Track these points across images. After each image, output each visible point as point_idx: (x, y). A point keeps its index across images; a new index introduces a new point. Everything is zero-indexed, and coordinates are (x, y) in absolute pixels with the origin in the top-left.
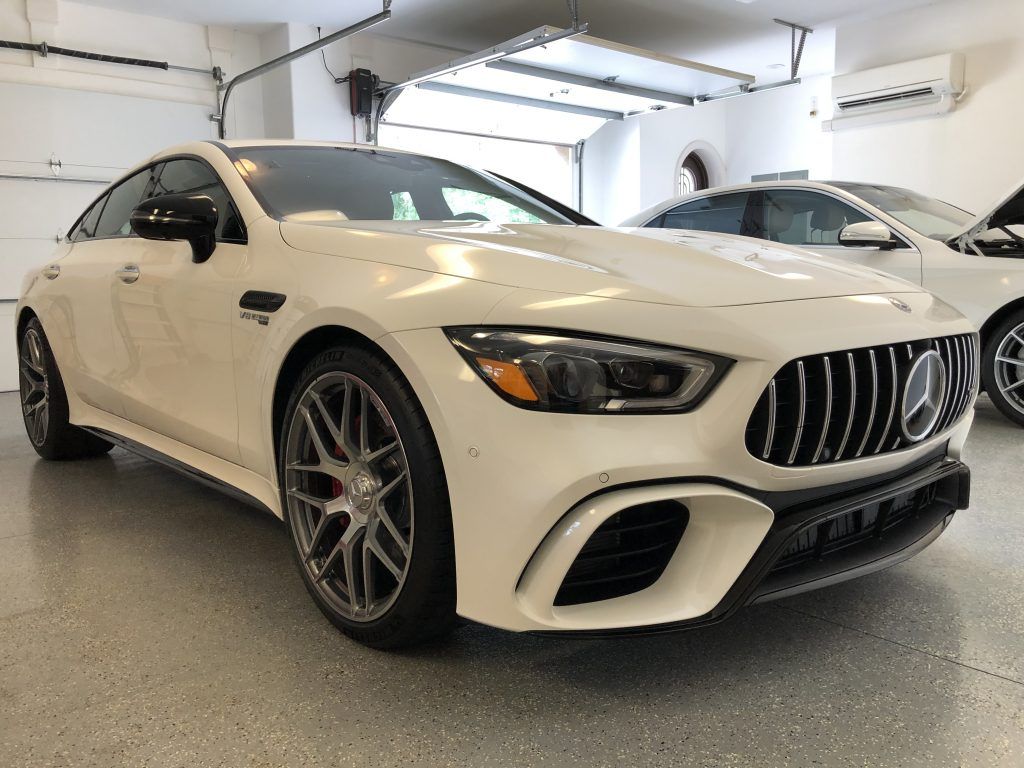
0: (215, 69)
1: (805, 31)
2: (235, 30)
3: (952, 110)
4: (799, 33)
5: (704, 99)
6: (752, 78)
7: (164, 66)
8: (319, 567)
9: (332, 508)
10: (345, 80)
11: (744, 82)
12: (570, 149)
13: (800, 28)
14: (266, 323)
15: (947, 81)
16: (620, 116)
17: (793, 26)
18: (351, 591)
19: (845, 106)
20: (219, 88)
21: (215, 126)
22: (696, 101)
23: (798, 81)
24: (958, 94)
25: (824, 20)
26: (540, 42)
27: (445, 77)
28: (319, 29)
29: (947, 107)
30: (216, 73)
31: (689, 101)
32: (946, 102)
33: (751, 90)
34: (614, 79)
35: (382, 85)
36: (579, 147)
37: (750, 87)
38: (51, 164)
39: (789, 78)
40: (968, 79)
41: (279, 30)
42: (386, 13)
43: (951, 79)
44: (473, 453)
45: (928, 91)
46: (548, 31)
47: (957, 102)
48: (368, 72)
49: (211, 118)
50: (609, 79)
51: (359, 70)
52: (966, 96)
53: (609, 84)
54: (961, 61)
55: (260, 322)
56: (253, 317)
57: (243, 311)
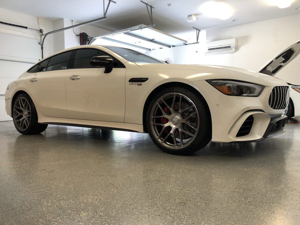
0: (40, 30)
1: (199, 31)
2: (46, 19)
3: (235, 52)
4: (198, 31)
5: (174, 46)
6: (187, 42)
7: (26, 28)
9: (166, 125)
10: (79, 35)
11: (184, 42)
13: (198, 30)
14: (141, 85)
15: (234, 45)
16: (150, 50)
17: (197, 29)
18: (175, 143)
19: (210, 49)
20: (41, 35)
21: (40, 46)
22: (171, 47)
23: (198, 43)
24: (236, 48)
25: (204, 28)
26: (141, 28)
27: (110, 36)
28: (72, 21)
29: (234, 51)
30: (41, 31)
31: (170, 47)
32: (234, 50)
33: (186, 45)
34: (154, 39)
35: (89, 38)
37: (186, 44)
39: (196, 42)
40: (238, 45)
41: (61, 20)
42: (104, 17)
43: (235, 44)
44: (218, 105)
45: (230, 47)
46: (144, 26)
47: (236, 50)
48: (86, 34)
49: (39, 43)
50: (152, 39)
51: (83, 33)
52: (238, 48)
53: (152, 41)
54: (237, 40)
55: (138, 85)
56: (135, 84)
57: (130, 83)
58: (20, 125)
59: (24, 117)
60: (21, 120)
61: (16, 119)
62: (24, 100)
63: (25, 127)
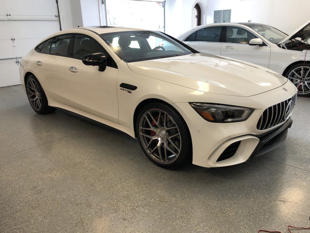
8: (150, 151)
9: (154, 138)
12: (161, 3)
14: (131, 93)
18: (161, 157)
36: (164, 2)
38: (7, 15)
44: (198, 131)
55: (128, 92)
56: (125, 90)
57: (121, 88)
58: (34, 104)
59: (37, 97)
60: (34, 99)
61: (31, 98)
62: (34, 82)
63: (38, 107)
